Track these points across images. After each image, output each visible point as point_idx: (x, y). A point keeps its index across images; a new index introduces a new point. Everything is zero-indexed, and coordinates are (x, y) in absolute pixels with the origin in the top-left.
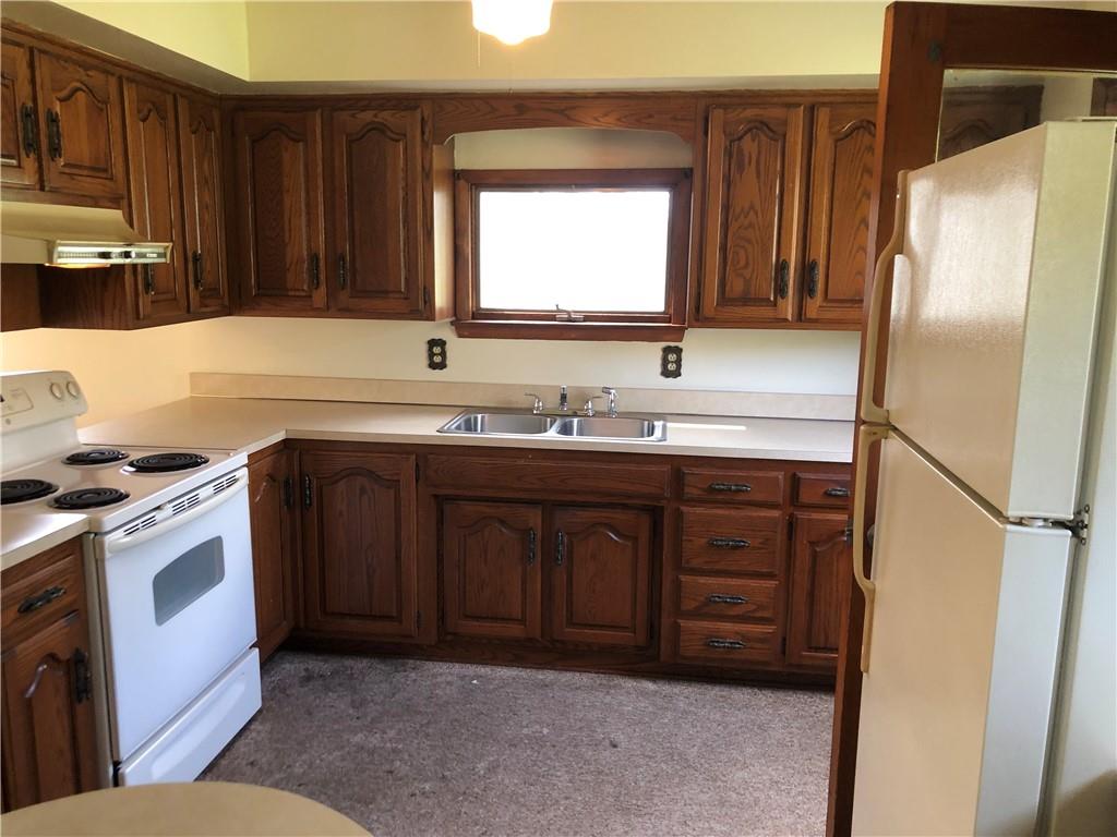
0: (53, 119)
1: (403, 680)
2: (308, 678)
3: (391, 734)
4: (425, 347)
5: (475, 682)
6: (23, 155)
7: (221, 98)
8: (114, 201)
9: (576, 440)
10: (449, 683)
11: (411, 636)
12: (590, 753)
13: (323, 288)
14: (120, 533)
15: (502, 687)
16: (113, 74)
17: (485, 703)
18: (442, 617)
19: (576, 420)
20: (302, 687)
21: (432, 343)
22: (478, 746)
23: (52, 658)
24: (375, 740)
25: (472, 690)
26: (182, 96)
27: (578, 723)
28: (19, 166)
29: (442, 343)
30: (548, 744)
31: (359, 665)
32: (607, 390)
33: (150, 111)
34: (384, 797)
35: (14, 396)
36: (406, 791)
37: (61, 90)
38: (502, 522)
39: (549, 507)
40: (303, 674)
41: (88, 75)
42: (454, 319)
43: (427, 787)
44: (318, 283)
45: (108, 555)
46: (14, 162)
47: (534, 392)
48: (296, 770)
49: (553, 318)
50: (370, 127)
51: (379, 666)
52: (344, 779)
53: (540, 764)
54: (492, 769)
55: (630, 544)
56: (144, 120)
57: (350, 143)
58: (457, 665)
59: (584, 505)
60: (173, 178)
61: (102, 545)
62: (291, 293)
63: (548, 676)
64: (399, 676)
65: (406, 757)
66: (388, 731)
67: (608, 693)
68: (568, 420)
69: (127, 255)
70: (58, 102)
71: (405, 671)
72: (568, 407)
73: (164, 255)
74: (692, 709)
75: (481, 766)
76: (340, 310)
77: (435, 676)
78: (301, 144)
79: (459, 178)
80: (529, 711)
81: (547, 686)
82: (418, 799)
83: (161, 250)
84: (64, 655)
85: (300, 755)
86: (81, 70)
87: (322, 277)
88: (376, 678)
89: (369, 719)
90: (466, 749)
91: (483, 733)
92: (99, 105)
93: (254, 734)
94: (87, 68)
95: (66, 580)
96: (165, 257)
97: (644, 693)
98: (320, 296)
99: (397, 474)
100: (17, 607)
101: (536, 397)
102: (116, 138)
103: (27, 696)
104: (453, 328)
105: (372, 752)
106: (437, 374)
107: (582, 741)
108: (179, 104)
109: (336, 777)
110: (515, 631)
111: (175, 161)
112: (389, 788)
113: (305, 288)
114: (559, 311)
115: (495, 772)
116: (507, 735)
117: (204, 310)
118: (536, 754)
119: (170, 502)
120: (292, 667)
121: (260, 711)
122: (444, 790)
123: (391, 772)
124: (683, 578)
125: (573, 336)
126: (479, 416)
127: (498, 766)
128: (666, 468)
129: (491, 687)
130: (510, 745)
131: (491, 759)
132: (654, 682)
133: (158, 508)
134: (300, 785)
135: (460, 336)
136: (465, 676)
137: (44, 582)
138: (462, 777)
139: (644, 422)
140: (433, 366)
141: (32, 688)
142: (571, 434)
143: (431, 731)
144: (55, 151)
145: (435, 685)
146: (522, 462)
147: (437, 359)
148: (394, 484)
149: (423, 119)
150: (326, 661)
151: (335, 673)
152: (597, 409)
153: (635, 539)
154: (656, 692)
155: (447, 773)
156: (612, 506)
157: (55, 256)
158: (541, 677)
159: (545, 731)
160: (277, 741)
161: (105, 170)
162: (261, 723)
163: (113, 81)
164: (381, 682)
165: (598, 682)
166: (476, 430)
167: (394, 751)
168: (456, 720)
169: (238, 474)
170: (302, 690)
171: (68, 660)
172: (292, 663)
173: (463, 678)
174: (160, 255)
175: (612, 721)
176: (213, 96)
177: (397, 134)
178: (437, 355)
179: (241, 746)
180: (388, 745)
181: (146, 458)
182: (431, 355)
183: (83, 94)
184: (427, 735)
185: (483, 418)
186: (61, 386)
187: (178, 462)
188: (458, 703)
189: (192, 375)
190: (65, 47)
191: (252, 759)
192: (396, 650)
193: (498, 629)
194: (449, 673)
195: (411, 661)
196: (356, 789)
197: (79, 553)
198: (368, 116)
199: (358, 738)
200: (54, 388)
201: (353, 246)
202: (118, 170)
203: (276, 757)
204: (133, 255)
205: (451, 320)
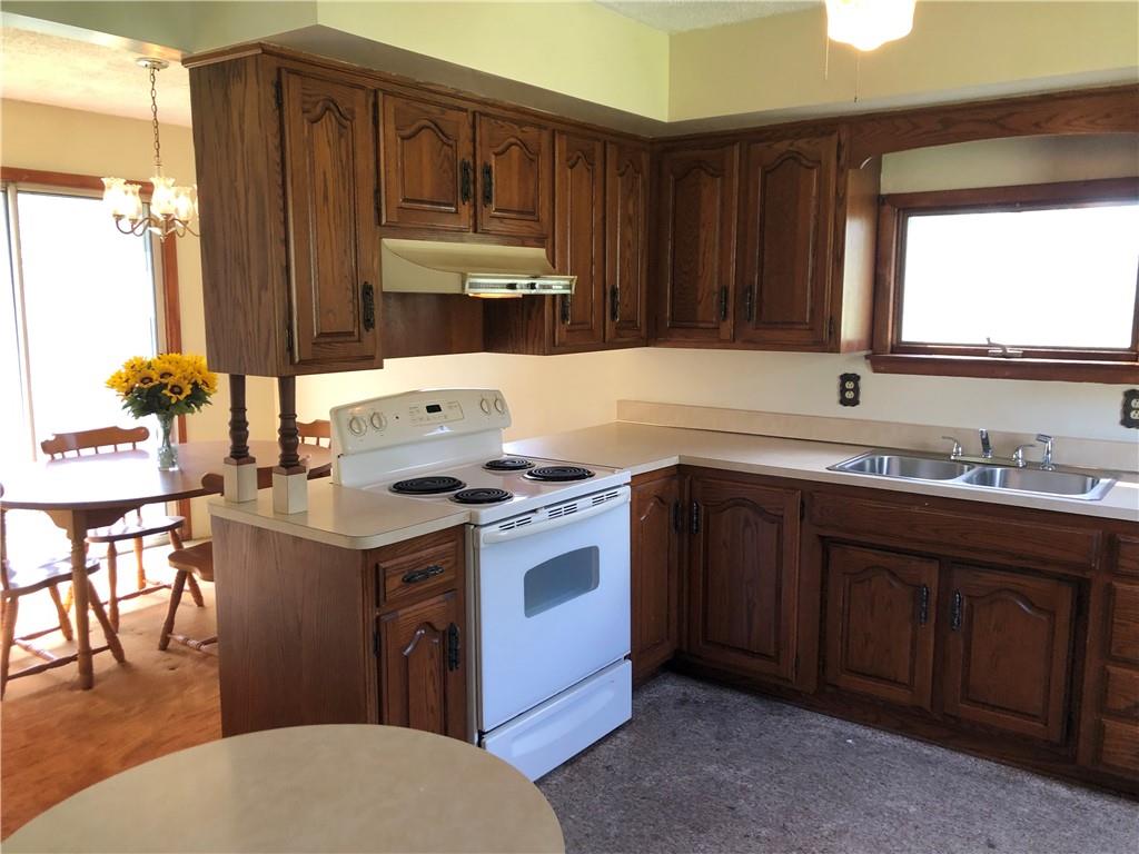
0: (488, 171)
1: (774, 723)
2: (683, 702)
3: (746, 772)
4: (837, 382)
5: (850, 741)
6: (460, 203)
7: (653, 142)
8: (539, 241)
9: (997, 492)
10: (822, 737)
11: (788, 680)
12: (958, 845)
13: (730, 321)
14: (496, 528)
15: (877, 753)
16: (546, 128)
17: (853, 765)
18: (823, 666)
19: (999, 470)
20: (675, 708)
21: (845, 378)
22: (832, 806)
23: (429, 625)
24: (727, 775)
25: (843, 749)
26: (611, 143)
27: (955, 811)
28: (457, 212)
29: (855, 378)
30: (911, 823)
31: (733, 699)
32: (1043, 438)
33: (579, 158)
34: (717, 831)
35: (450, 407)
36: (742, 830)
37: (498, 146)
38: (893, 574)
39: (947, 564)
40: (680, 696)
41: (523, 132)
42: (870, 352)
43: (764, 832)
44: (725, 315)
45: (482, 545)
46: (453, 209)
47: (954, 436)
48: (644, 783)
49: (985, 353)
50: (786, 156)
51: (755, 705)
52: (685, 804)
53: (894, 842)
54: (838, 833)
55: (1044, 618)
56: (571, 167)
57: (766, 173)
58: (836, 721)
59: (991, 567)
60: (596, 219)
61: (478, 535)
62: (702, 325)
63: (937, 753)
64: (772, 719)
65: (752, 798)
66: (743, 768)
67: (1003, 788)
68: (988, 469)
69: (532, 286)
70: (493, 156)
71: (780, 715)
72: (993, 454)
73: (570, 287)
74: (1111, 829)
75: (827, 827)
76: (744, 342)
77: (809, 726)
78: (719, 179)
79: (883, 204)
80: (900, 784)
81: (930, 762)
82: (750, 842)
83: (567, 283)
84: (441, 626)
85: (652, 771)
86: (516, 127)
87: (731, 309)
88: (747, 714)
89: (728, 753)
90: (817, 806)
91: (840, 794)
92: (530, 156)
93: (618, 742)
94: (520, 124)
95: (447, 562)
96: (571, 289)
97: (1052, 798)
98: (727, 328)
99: (782, 509)
100: (401, 577)
101: (955, 441)
102: (544, 184)
103: (405, 654)
104: (868, 361)
105: (719, 785)
106: (849, 411)
107: (953, 830)
108: (608, 150)
109: (678, 800)
110: (900, 695)
111: (599, 202)
112: (725, 822)
113: (714, 319)
114: (991, 345)
115: (840, 836)
116: (866, 802)
117: (620, 340)
118: (893, 830)
119: (546, 507)
120: (671, 688)
121: (630, 722)
122: (779, 840)
123: (733, 809)
124: (1112, 669)
125: (1007, 374)
126: (886, 458)
127: (847, 832)
128: (1097, 533)
129: (866, 750)
130: (867, 814)
131: (841, 822)
132: (1070, 789)
133: (534, 511)
134: (644, 798)
135: (876, 371)
136: (842, 733)
137: (428, 560)
138: (803, 832)
139: (1086, 477)
140: (844, 402)
141: (409, 649)
142: (991, 483)
143: (786, 779)
144: (487, 198)
145: (805, 734)
146: (916, 509)
147: (850, 395)
148: (778, 520)
149: (839, 144)
150: (705, 689)
151: (710, 702)
152: (1029, 460)
153: (1053, 614)
154: (1067, 800)
155: (789, 824)
156: (1024, 571)
157: (467, 286)
158: (926, 752)
159: (912, 809)
160: (637, 753)
161: (533, 213)
162: (628, 734)
163: (546, 136)
164: (752, 720)
165: (995, 772)
166: (881, 472)
167: (743, 788)
168: (816, 774)
169: (619, 491)
170: (674, 711)
171: (444, 632)
172: (673, 684)
173: (838, 734)
174: (565, 287)
175: (999, 819)
176: (643, 141)
177: (813, 161)
178: (849, 389)
179: (603, 750)
180: (739, 782)
181: (545, 469)
182: (843, 390)
183: (517, 148)
184: (781, 782)
185: (889, 459)
186: (491, 402)
187: (568, 474)
188: (824, 759)
189: (620, 402)
190: (505, 109)
191: (609, 763)
192: (774, 692)
193: (883, 691)
194: (826, 727)
195: (789, 707)
196: (695, 815)
197: (459, 540)
198: (782, 146)
199: (712, 768)
200: (484, 403)
201: (760, 277)
202: (544, 215)
203: (630, 768)
204: (537, 286)
205: (865, 353)
